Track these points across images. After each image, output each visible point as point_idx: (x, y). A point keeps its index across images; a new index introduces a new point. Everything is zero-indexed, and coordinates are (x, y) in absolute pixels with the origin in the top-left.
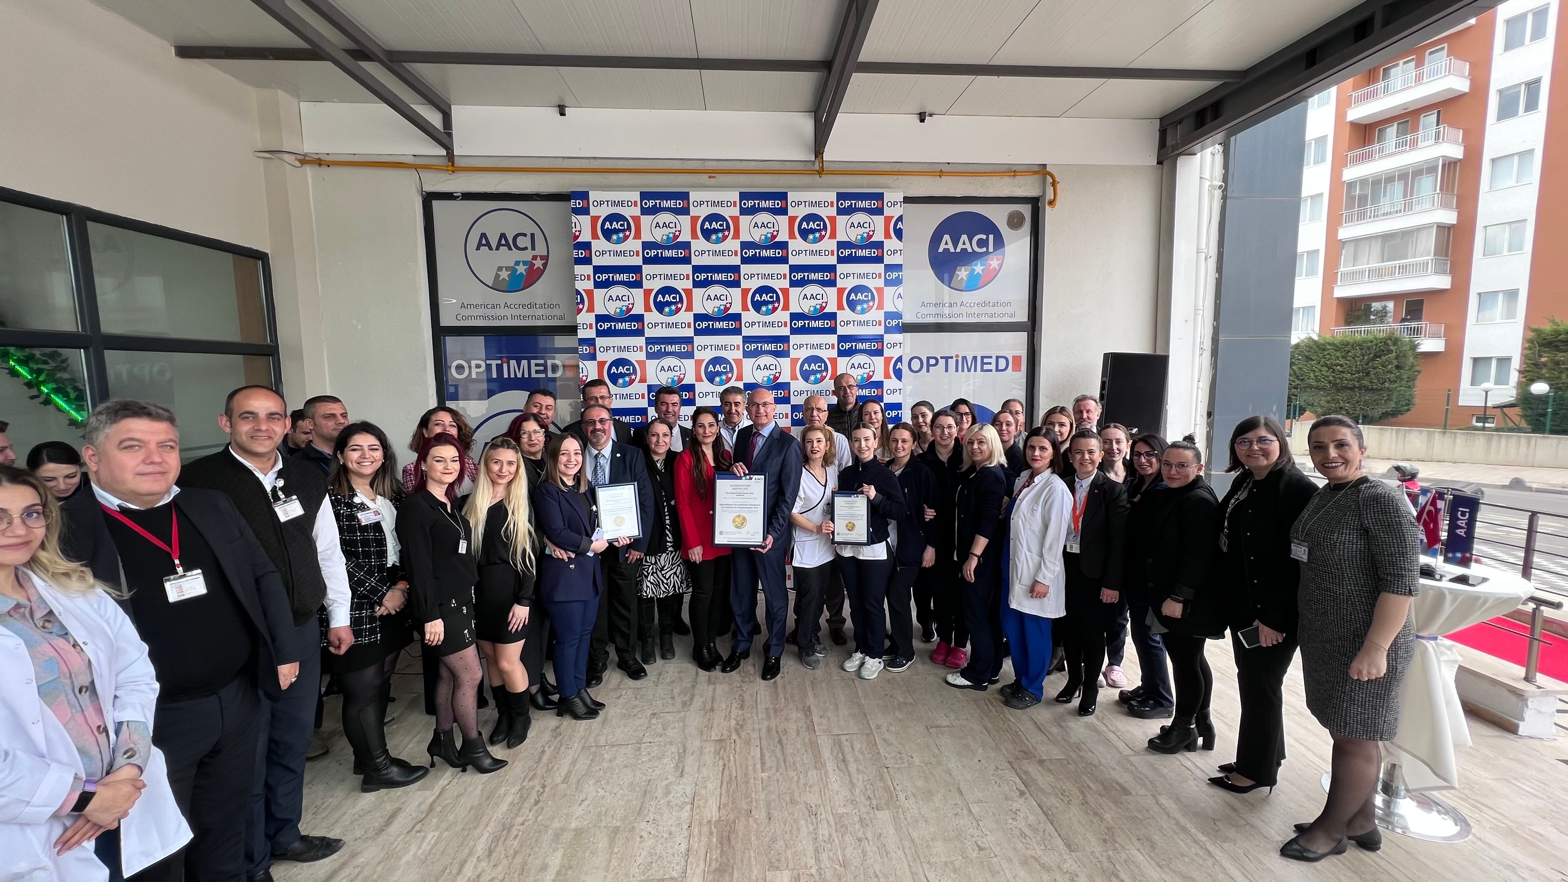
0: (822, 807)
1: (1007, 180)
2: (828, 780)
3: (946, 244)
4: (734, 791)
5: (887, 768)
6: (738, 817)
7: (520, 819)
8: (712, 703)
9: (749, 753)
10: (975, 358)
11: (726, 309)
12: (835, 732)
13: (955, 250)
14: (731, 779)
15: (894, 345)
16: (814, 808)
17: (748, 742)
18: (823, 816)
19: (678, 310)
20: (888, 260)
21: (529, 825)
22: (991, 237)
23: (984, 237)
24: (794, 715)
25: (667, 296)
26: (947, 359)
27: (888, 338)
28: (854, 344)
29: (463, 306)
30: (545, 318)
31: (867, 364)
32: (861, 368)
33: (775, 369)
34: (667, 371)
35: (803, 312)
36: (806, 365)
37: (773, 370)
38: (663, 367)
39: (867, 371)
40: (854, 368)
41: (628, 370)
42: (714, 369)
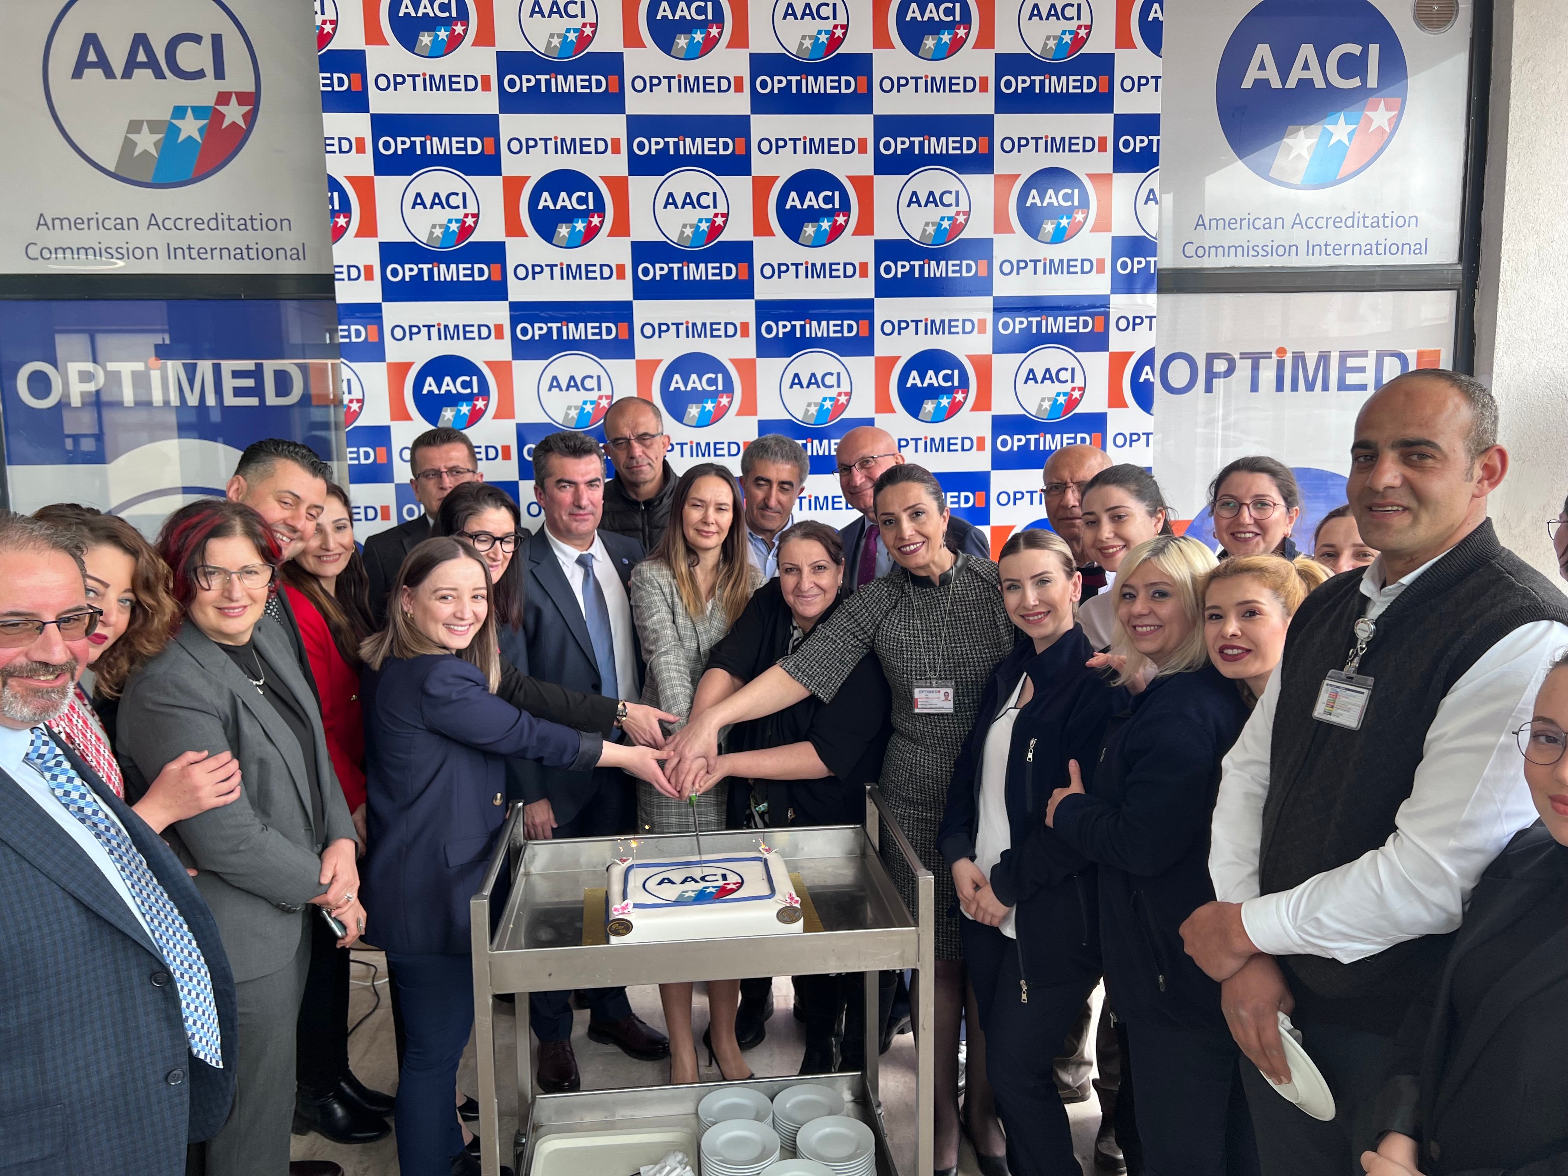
3: (1262, 67)
10: (1324, 356)
11: (715, 230)
13: (1284, 82)
15: (1135, 322)
19: (591, 233)
20: (1125, 103)
22: (1373, 49)
23: (1356, 49)
26: (1256, 358)
27: (1121, 305)
28: (1034, 320)
29: (41, 222)
30: (253, 253)
31: (1066, 369)
32: (1049, 381)
33: (836, 385)
34: (567, 390)
35: (907, 237)
36: (914, 373)
37: (832, 386)
38: (555, 378)
39: (1067, 388)
40: (1033, 382)
41: (466, 385)
42: (686, 384)
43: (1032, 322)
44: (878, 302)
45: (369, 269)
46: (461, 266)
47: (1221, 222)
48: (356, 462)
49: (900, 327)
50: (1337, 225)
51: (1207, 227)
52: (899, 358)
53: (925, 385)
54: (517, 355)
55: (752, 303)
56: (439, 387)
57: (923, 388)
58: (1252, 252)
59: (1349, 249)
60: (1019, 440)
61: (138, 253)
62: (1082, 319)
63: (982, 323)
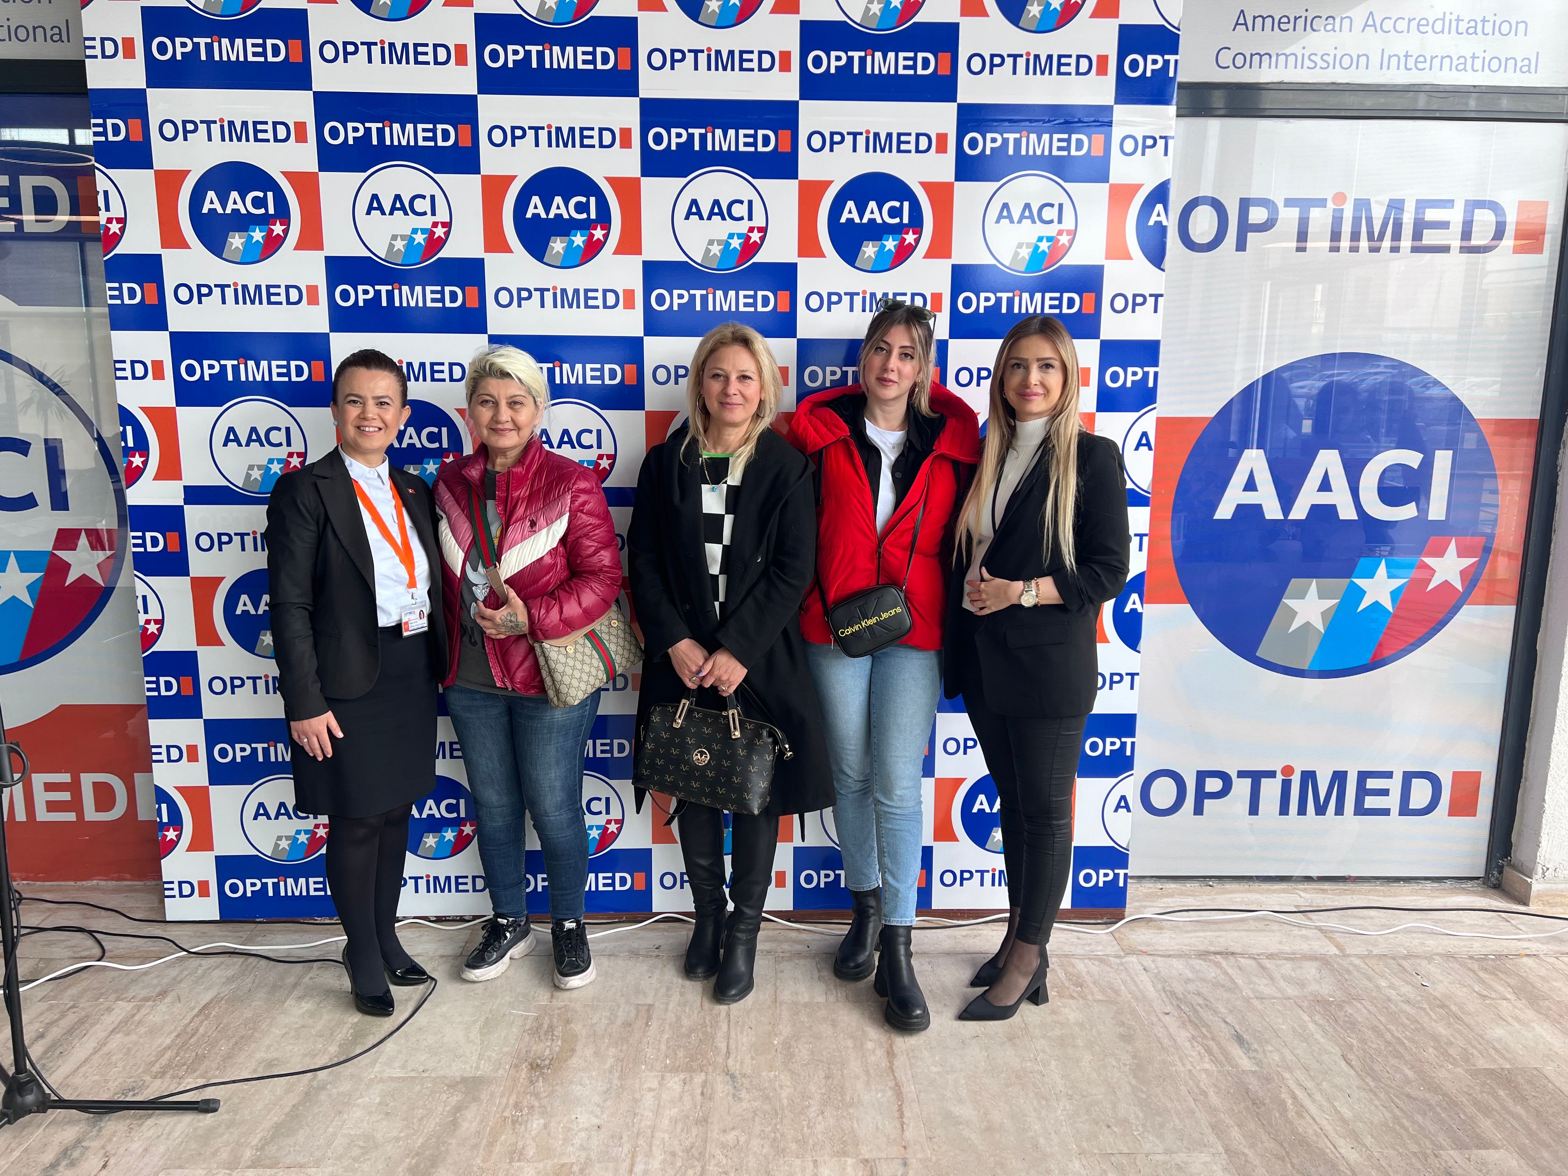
15: (1144, 146)
28: (1011, 137)
31: (1052, 205)
32: (1029, 220)
33: (746, 217)
34: (391, 213)
35: (844, 18)
36: (850, 204)
37: (742, 218)
38: (375, 197)
39: (1051, 230)
40: (1007, 220)
41: (259, 203)
42: (547, 209)
43: (1008, 139)
44: (804, 105)
45: (129, 43)
46: (249, 42)
47: (1269, 21)
48: (119, 302)
49: (833, 140)
50: (1421, 28)
51: (1250, 27)
52: (829, 183)
53: (865, 220)
54: (324, 166)
55: (635, 102)
56: (224, 204)
57: (861, 224)
58: (1307, 63)
59: (1437, 62)
60: (987, 299)
62: (1074, 137)
63: (942, 138)
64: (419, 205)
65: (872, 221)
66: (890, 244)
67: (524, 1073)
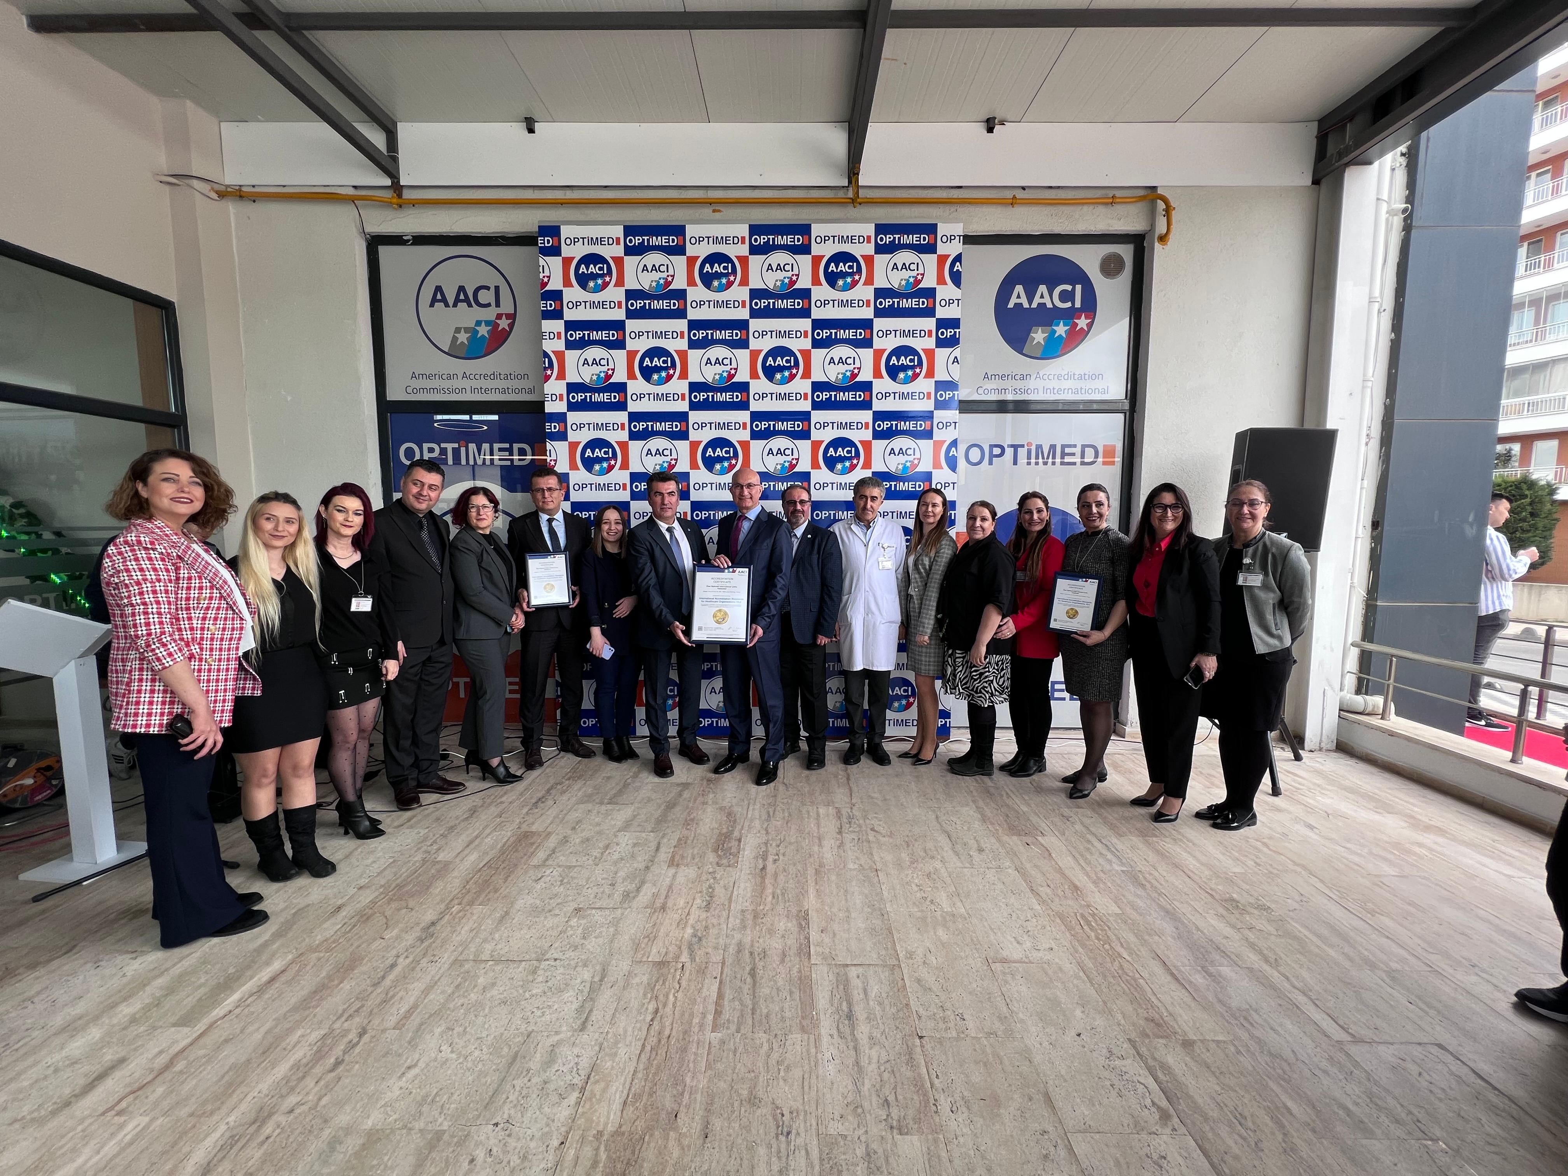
0: (801, 1117)
1: (1101, 209)
2: (820, 1056)
3: (1019, 297)
4: (659, 1066)
5: (921, 1037)
6: (650, 1129)
7: (292, 1100)
8: (667, 897)
9: (700, 991)
10: (1053, 447)
11: (730, 376)
12: (840, 960)
13: (1030, 305)
14: (659, 1041)
15: (947, 425)
16: (787, 1118)
17: (702, 971)
18: (800, 1141)
19: (669, 378)
20: (942, 313)
21: (300, 1114)
22: (1079, 288)
23: (1069, 288)
24: (783, 925)
25: (656, 359)
26: (1015, 447)
27: (939, 415)
28: (894, 423)
29: (414, 376)
30: (510, 391)
31: (911, 449)
32: (902, 455)
33: (791, 455)
34: (655, 456)
35: (828, 380)
36: (831, 449)
37: (789, 455)
38: (649, 450)
39: (911, 458)
40: (893, 455)
41: (606, 453)
42: (714, 453)
44: (813, 413)
45: (561, 396)
46: (605, 394)
51: (990, 379)
52: (823, 441)
53: (837, 455)
54: (631, 439)
55: (748, 412)
56: (593, 454)
59: (1066, 391)
61: (457, 391)
62: (919, 423)
63: (867, 424)
64: (666, 452)
65: (840, 455)
66: (847, 464)
67: (705, 782)
